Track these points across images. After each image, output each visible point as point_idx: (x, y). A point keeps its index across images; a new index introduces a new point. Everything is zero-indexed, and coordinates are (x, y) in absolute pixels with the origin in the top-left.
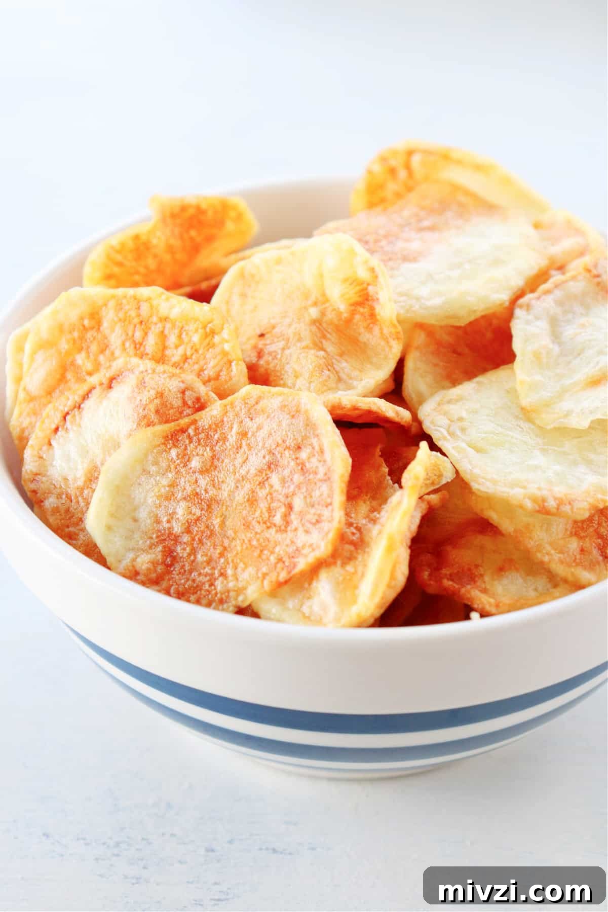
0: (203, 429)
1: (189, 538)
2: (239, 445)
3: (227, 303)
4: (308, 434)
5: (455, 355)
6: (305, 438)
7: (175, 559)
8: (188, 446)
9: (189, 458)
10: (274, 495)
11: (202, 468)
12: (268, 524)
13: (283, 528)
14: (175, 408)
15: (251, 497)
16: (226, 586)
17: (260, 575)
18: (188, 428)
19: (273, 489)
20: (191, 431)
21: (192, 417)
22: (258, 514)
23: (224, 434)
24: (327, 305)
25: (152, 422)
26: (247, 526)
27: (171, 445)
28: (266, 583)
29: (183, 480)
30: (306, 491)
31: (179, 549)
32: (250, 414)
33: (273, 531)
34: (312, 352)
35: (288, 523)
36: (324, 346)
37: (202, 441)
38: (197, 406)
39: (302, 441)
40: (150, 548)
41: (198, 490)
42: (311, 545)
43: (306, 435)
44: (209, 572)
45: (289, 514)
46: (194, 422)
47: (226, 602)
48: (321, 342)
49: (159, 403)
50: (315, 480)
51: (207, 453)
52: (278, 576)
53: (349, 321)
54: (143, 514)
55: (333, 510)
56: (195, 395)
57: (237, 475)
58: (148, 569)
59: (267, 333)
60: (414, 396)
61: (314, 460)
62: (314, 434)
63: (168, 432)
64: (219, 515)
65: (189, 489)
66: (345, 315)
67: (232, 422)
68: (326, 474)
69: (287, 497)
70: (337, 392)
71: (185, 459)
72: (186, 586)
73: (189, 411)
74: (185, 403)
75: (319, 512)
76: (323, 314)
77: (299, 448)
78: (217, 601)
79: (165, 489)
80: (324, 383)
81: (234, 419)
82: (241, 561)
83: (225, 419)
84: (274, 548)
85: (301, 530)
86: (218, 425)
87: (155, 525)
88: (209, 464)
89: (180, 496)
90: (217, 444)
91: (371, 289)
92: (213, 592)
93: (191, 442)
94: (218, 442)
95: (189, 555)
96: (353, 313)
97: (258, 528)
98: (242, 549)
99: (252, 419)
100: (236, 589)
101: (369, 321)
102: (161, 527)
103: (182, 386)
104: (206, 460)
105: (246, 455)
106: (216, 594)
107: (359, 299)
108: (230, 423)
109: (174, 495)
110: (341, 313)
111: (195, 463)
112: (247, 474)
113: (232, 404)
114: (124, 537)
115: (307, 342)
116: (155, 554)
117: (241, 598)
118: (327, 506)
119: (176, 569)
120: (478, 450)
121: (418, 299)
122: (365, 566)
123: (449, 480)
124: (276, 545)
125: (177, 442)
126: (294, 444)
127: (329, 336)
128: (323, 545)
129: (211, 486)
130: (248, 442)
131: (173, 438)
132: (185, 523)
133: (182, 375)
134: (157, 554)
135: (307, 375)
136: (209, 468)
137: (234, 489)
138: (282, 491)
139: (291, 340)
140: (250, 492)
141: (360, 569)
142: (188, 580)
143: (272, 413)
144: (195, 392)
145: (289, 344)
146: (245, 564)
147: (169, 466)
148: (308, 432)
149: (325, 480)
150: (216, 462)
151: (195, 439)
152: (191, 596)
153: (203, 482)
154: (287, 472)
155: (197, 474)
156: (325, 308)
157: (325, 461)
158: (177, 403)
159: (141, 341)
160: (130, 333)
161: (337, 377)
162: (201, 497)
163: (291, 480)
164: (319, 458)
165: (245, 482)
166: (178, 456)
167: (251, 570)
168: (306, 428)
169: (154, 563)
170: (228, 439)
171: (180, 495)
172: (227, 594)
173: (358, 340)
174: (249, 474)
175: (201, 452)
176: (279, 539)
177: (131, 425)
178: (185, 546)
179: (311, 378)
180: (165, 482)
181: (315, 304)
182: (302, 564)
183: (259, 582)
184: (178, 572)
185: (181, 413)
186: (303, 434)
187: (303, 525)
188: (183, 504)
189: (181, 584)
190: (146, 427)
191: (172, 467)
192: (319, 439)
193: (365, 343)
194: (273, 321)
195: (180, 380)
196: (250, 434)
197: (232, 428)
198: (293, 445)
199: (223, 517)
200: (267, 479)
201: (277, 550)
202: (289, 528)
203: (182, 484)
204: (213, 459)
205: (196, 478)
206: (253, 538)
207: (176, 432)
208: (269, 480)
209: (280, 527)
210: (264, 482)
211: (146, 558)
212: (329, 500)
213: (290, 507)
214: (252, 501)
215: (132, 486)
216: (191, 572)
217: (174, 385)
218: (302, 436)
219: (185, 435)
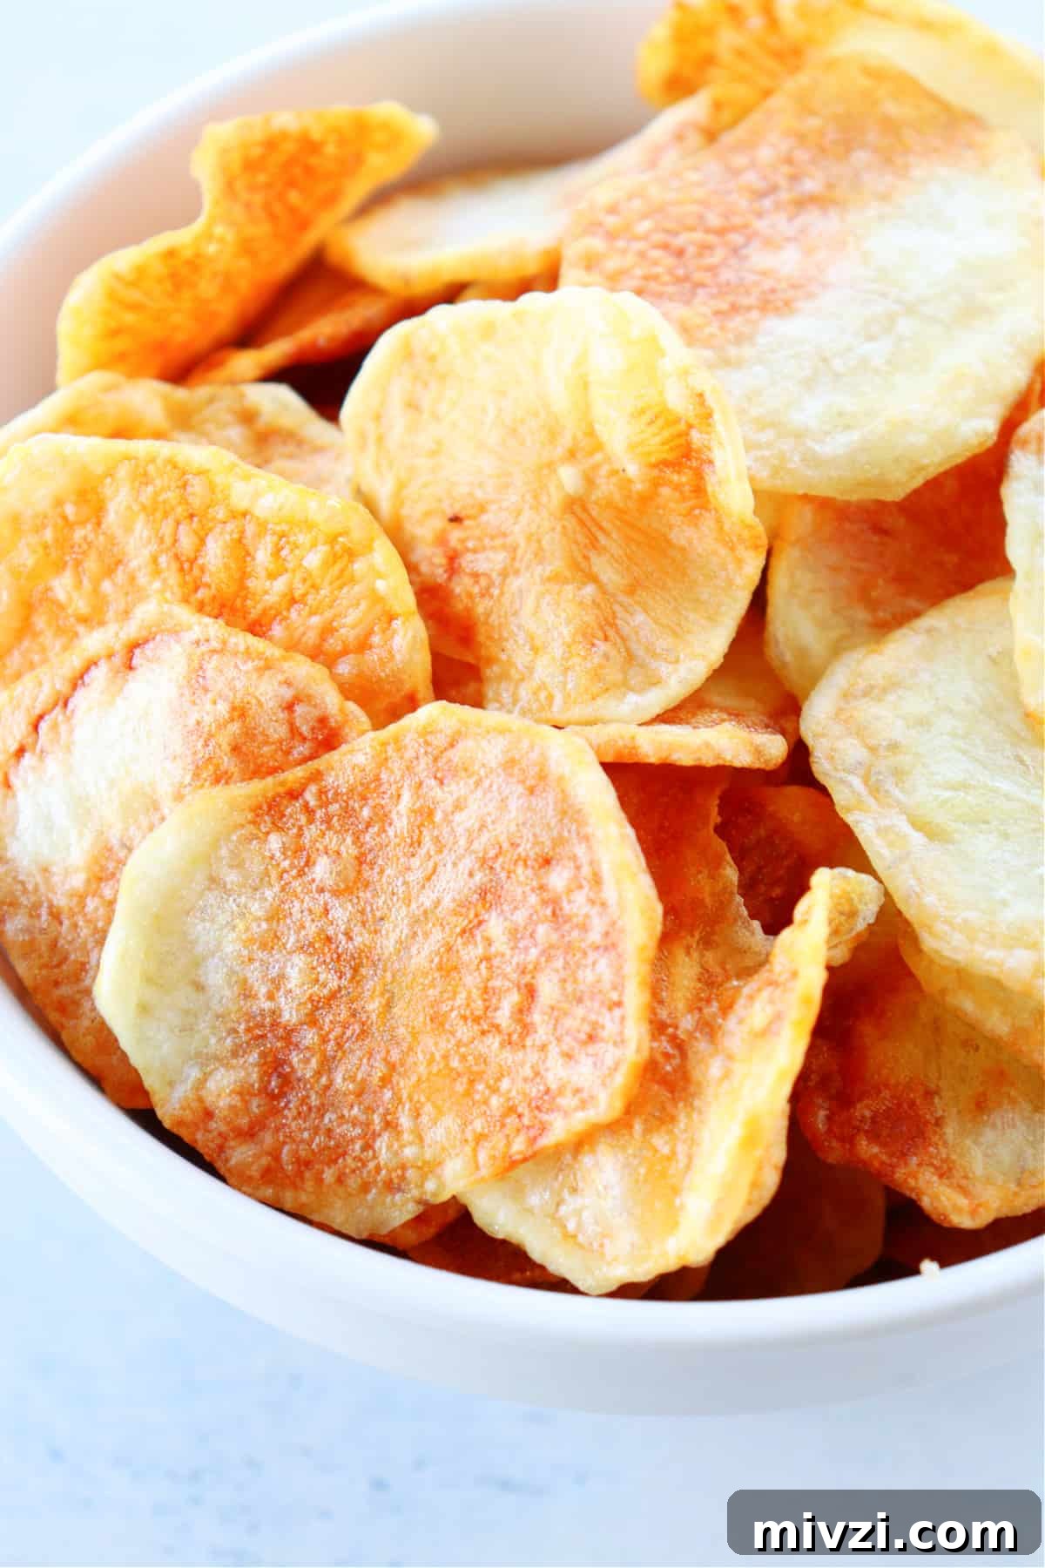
0: (336, 794)
1: (316, 1038)
2: (415, 838)
3: (378, 418)
4: (566, 834)
5: (876, 539)
6: (559, 841)
7: (287, 1081)
8: (305, 828)
9: (309, 857)
10: (496, 962)
11: (338, 885)
12: (483, 1022)
13: (515, 1037)
14: (273, 743)
15: (445, 960)
16: (396, 1154)
17: (470, 1136)
18: (303, 790)
19: (493, 949)
20: (310, 796)
21: (313, 765)
22: (461, 999)
23: (383, 807)
24: (598, 457)
25: (226, 773)
26: (438, 1021)
27: (269, 825)
28: (483, 1157)
29: (297, 904)
30: (564, 968)
31: (295, 1058)
32: (438, 770)
33: (493, 1042)
34: (569, 589)
35: (527, 1029)
36: (595, 569)
37: (335, 819)
38: (320, 737)
39: (554, 849)
40: (235, 1054)
41: (331, 932)
42: (577, 1091)
43: (561, 837)
44: (363, 1118)
45: (529, 1009)
46: (317, 776)
47: (399, 1189)
48: (586, 558)
49: (238, 731)
50: (583, 945)
51: (348, 848)
52: (509, 1145)
53: (646, 500)
54: (216, 977)
55: (623, 1019)
56: (316, 713)
57: (414, 906)
58: (232, 1108)
59: (469, 517)
60: (788, 657)
61: (580, 898)
62: (578, 834)
63: (260, 799)
64: (377, 993)
65: (312, 929)
66: (639, 487)
67: (399, 785)
68: (607, 934)
69: (523, 972)
70: (624, 695)
71: (302, 858)
72: (314, 1146)
73: (302, 749)
74: (294, 731)
75: (593, 1017)
76: (590, 481)
77: (547, 862)
78: (380, 1184)
79: (259, 926)
80: (596, 675)
81: (403, 777)
82: (428, 1099)
83: (384, 776)
84: (499, 1079)
85: (554, 1050)
86: (368, 788)
87: (242, 1003)
88: (352, 875)
89: (291, 941)
90: (367, 828)
91: (696, 437)
92: (371, 1165)
93: (311, 821)
94: (368, 825)
95: (318, 1073)
96: (656, 484)
97: (464, 1032)
98: (430, 1073)
99: (442, 783)
100: (420, 1164)
101: (692, 502)
102: (254, 1008)
103: (288, 694)
104: (345, 868)
105: (431, 864)
106: (378, 1169)
107: (670, 456)
108: (394, 787)
109: (279, 939)
110: (630, 481)
111: (322, 870)
112: (436, 907)
113: (397, 739)
114: (177, 1030)
115: (557, 564)
116: (246, 1069)
117: (430, 1186)
118: (610, 1009)
119: (291, 1105)
120: (933, 833)
121: (799, 435)
122: (693, 1142)
123: (872, 921)
124: (503, 1075)
125: (281, 819)
126: (537, 854)
127: (602, 539)
128: (603, 1098)
129: (359, 924)
130: (436, 833)
131: (271, 811)
132: (305, 1003)
133: (286, 665)
134: (248, 1069)
135: (557, 650)
136: (353, 884)
137: (407, 936)
138: (512, 957)
139: (520, 552)
140: (442, 950)
141: (681, 1149)
142: (316, 1130)
143: (487, 776)
144: (315, 706)
145: (517, 565)
146: (435, 1106)
147: (267, 873)
148: (566, 830)
149: (606, 949)
150: (367, 873)
151: (319, 814)
152: (326, 1169)
153: (341, 913)
154: (520, 917)
155: (327, 895)
156: (596, 467)
157: (603, 905)
158: (279, 731)
159: (192, 555)
160: (168, 541)
161: (624, 654)
162: (338, 947)
163: (532, 936)
164: (592, 895)
165: (430, 925)
166: (284, 852)
167: (449, 1122)
168: (561, 820)
169: (244, 1092)
170: (391, 819)
171: (292, 939)
172: (399, 1172)
173: (668, 542)
174: (440, 909)
175: (333, 846)
176: (509, 1063)
177: (179, 772)
178: (308, 1055)
179: (567, 660)
180: (256, 908)
181: (572, 455)
182: (559, 1129)
183: (468, 1149)
184: (295, 1112)
185: (288, 753)
186: (555, 833)
187: (559, 1040)
188: (299, 960)
189: (302, 1141)
190: (212, 784)
191: (274, 874)
192: (590, 848)
193: (683, 550)
194: (479, 494)
195: (281, 677)
196: (438, 817)
197: (399, 796)
198: (532, 854)
199: (387, 996)
200: (480, 923)
201: (505, 1084)
202: (528, 1042)
203: (297, 915)
204: (361, 863)
205: (326, 904)
206: (452, 1052)
207: (278, 799)
208: (483, 927)
209: (510, 1035)
210: (471, 929)
211: (225, 1082)
212: (615, 996)
213: (531, 992)
214: (448, 968)
215: (188, 913)
216: (322, 1110)
217: (269, 692)
218: (553, 839)
219: (297, 805)
